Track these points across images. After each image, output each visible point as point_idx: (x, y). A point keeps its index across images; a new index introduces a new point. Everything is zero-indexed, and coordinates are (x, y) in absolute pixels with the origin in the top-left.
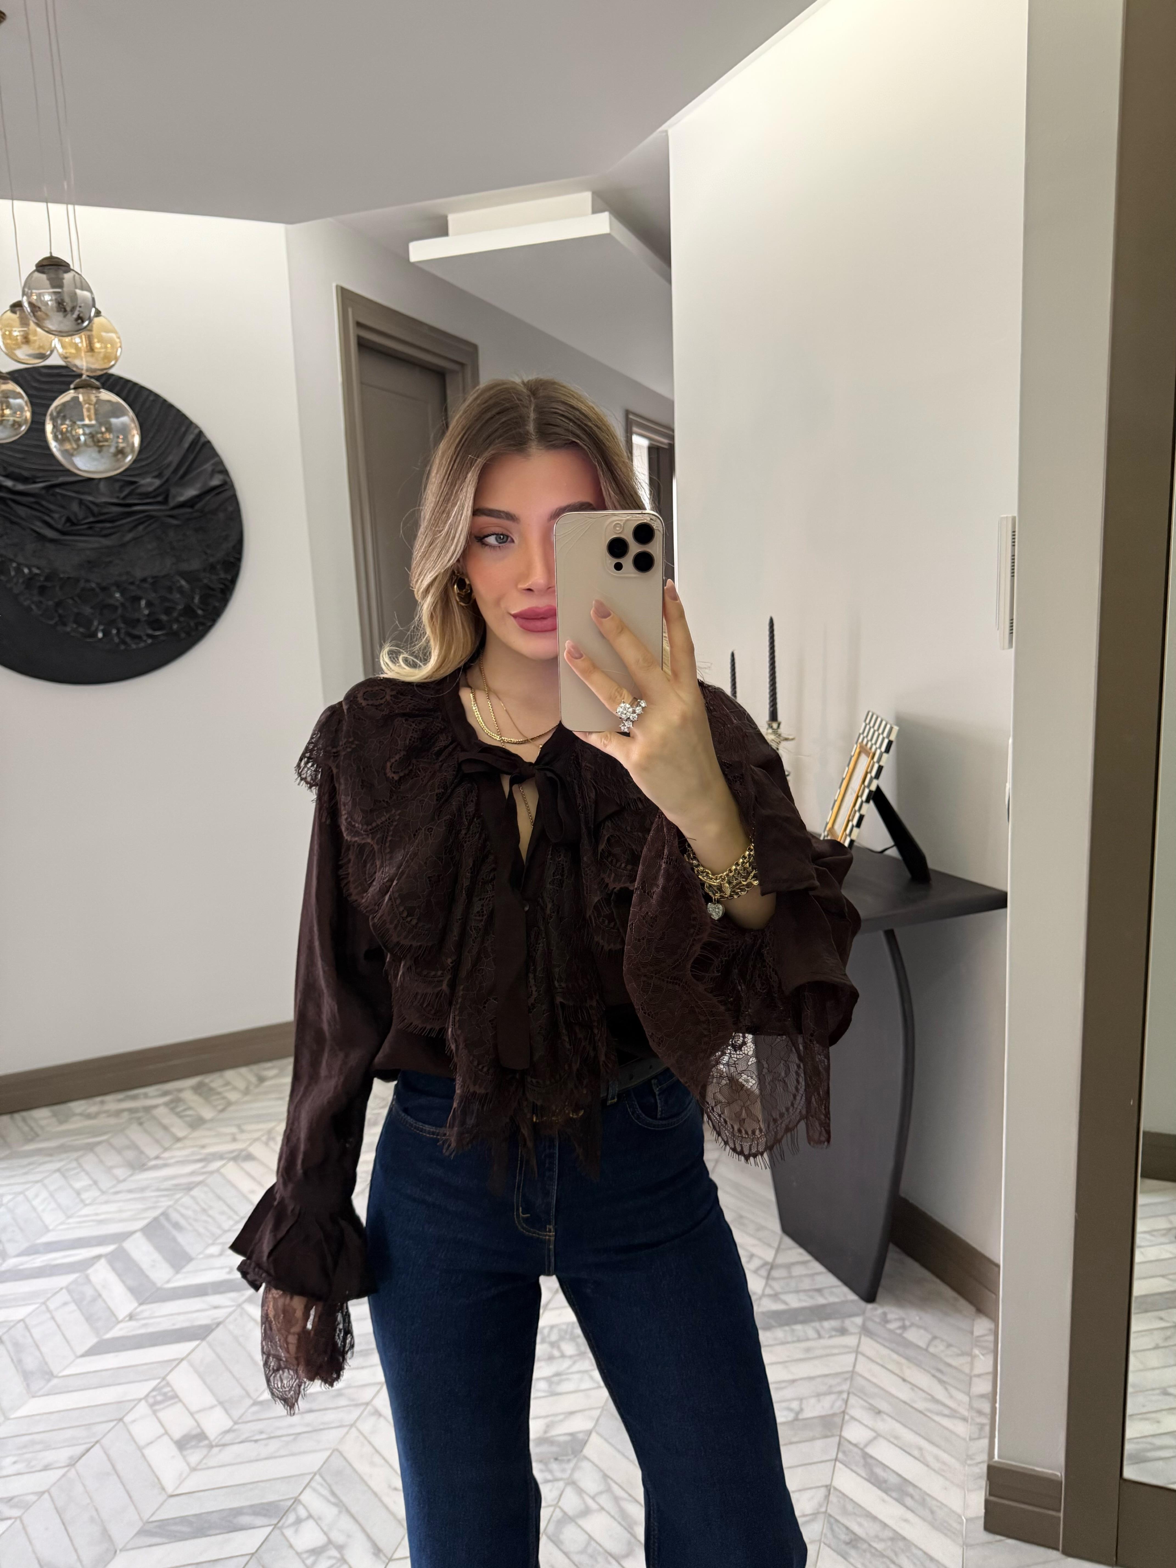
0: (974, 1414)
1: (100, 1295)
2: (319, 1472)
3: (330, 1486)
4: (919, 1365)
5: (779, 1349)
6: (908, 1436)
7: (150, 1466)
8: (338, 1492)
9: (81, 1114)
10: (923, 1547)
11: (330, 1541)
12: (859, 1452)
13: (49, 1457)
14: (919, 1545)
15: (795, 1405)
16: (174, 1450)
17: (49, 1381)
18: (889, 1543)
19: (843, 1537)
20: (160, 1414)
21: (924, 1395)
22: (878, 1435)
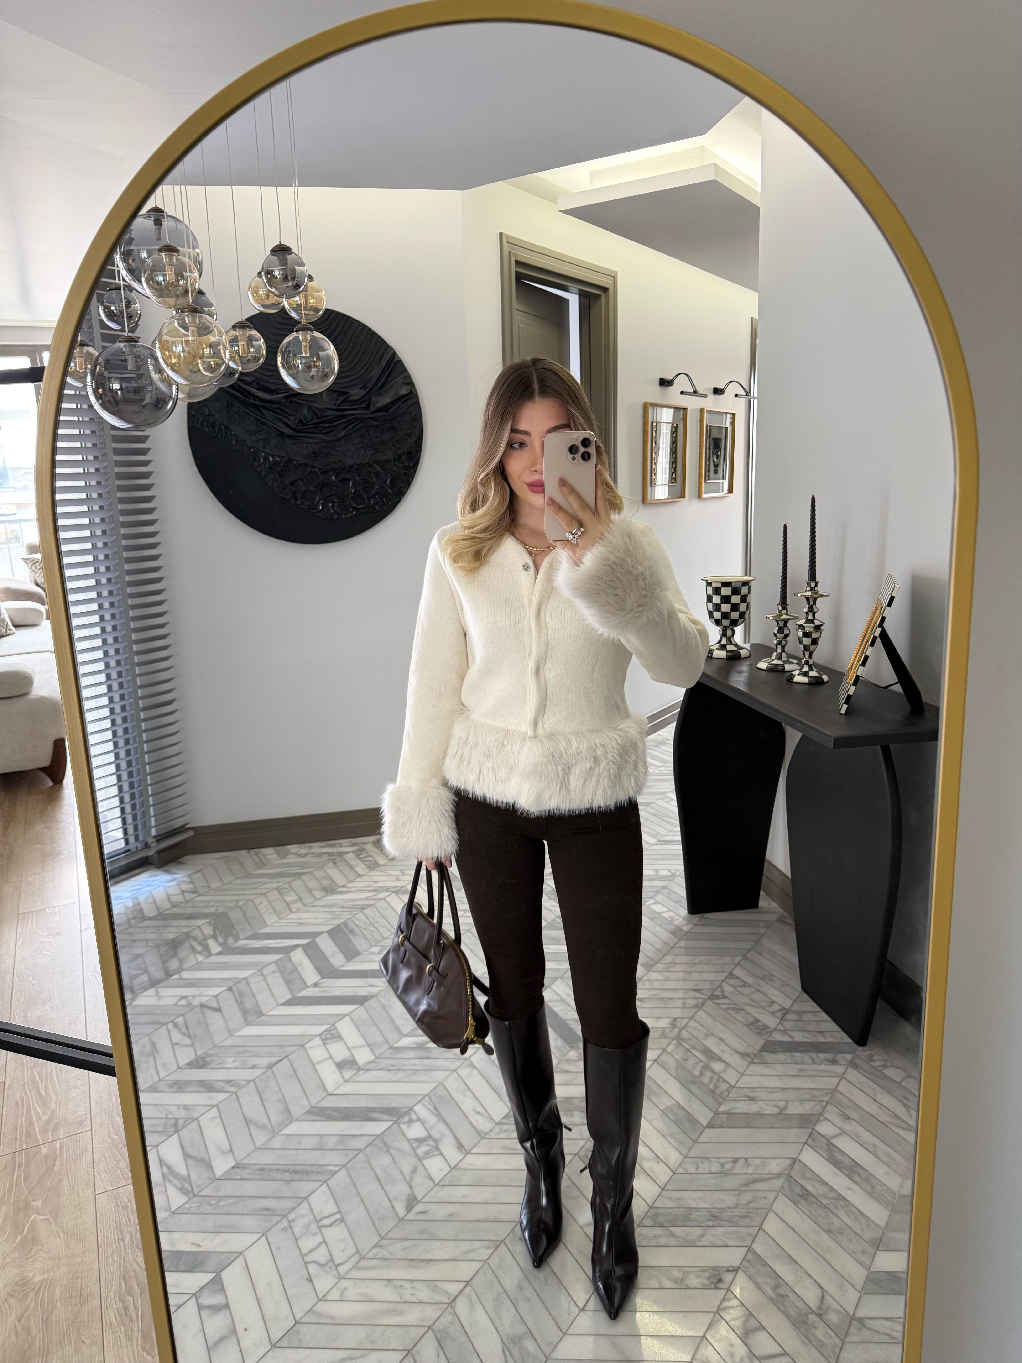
1: (297, 969)
2: (428, 1095)
3: (434, 1104)
4: (890, 1092)
5: (778, 1067)
6: (867, 1136)
7: (319, 1076)
8: (439, 1109)
9: (296, 854)
10: (859, 1208)
11: (430, 1136)
12: (825, 1141)
13: (256, 1061)
14: (856, 1205)
15: (782, 1104)
16: (334, 1068)
17: (259, 1017)
18: (833, 1201)
19: (798, 1191)
20: (328, 1046)
21: (890, 1113)
22: (843, 1132)
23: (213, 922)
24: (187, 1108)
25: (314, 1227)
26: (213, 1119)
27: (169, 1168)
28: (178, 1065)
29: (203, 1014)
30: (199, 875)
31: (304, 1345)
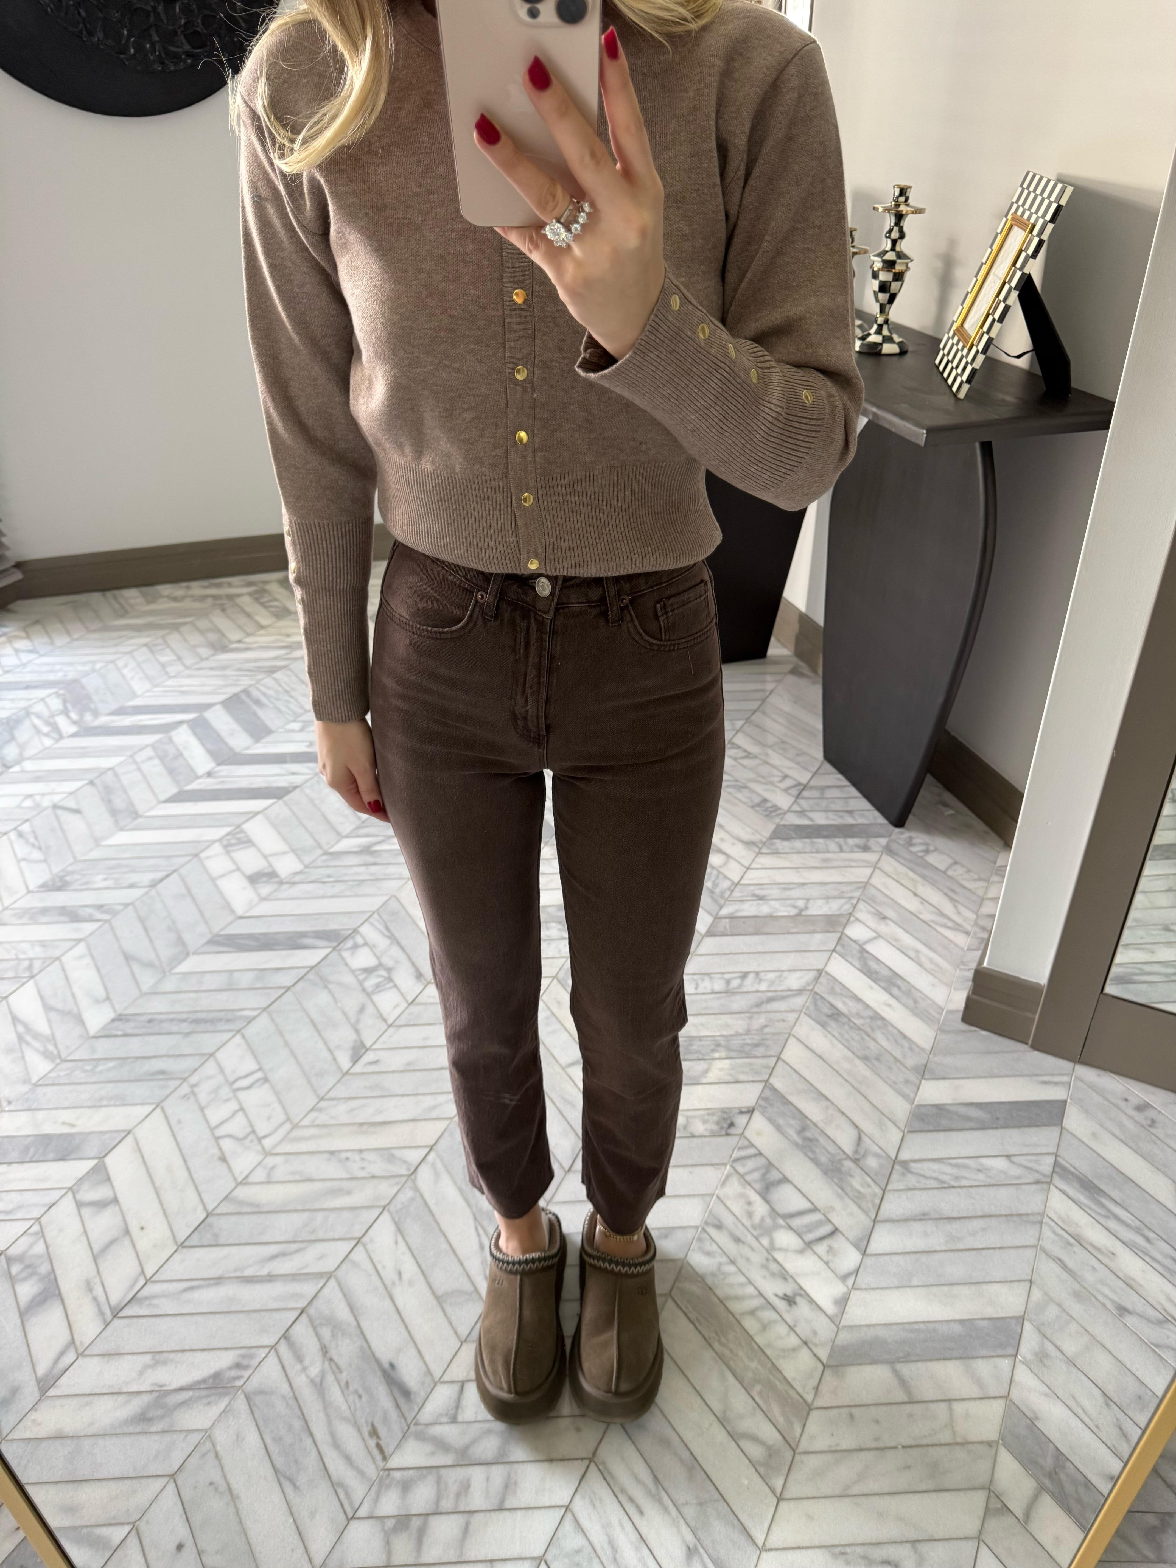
0: (977, 929)
1: (182, 754)
2: (377, 912)
4: (933, 883)
5: (795, 857)
6: (908, 940)
7: (221, 894)
8: (392, 928)
9: (168, 597)
10: (899, 1027)
11: (381, 964)
12: (858, 948)
13: (134, 878)
14: (895, 1025)
15: (801, 904)
16: (245, 883)
17: (135, 819)
18: (868, 1021)
19: (826, 1010)
20: (233, 854)
21: (934, 909)
22: (879, 937)
23: (61, 692)
24: (43, 944)
25: (225, 1092)
26: (81, 957)
27: (26, 1026)
28: (27, 887)
29: (57, 818)
30: (38, 627)
31: (221, 1241)
